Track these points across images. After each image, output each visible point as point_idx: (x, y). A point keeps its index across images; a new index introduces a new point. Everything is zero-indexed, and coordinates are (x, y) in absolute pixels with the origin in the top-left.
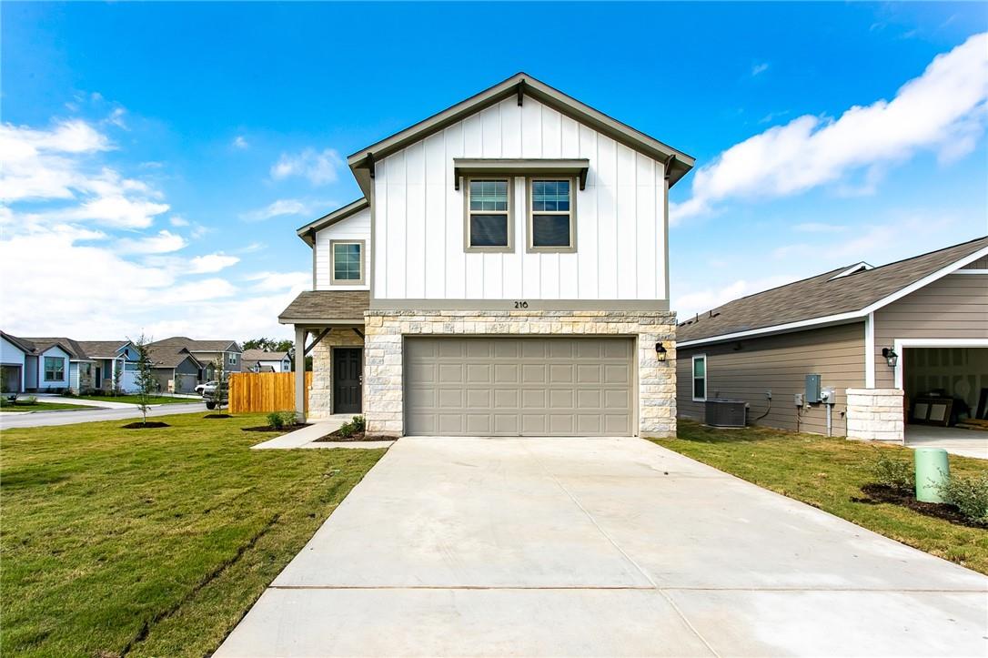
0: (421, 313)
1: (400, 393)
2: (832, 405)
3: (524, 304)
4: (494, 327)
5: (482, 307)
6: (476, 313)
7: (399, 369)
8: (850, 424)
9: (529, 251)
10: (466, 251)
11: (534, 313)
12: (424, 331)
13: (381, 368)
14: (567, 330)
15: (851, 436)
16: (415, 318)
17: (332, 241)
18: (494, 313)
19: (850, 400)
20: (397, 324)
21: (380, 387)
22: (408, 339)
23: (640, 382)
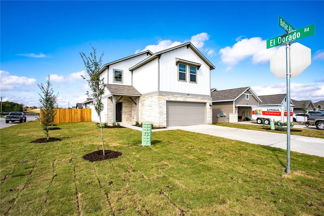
0: (170, 95)
1: (165, 116)
2: (226, 117)
3: (188, 95)
4: (184, 100)
5: (182, 94)
6: (181, 96)
7: (166, 110)
8: (230, 120)
9: (189, 82)
10: (178, 81)
11: (191, 97)
12: (171, 100)
13: (162, 109)
14: (196, 101)
15: (230, 122)
16: (169, 97)
17: (113, 69)
18: (184, 96)
19: (230, 116)
20: (165, 98)
21: (162, 114)
22: (167, 102)
23: (207, 112)
